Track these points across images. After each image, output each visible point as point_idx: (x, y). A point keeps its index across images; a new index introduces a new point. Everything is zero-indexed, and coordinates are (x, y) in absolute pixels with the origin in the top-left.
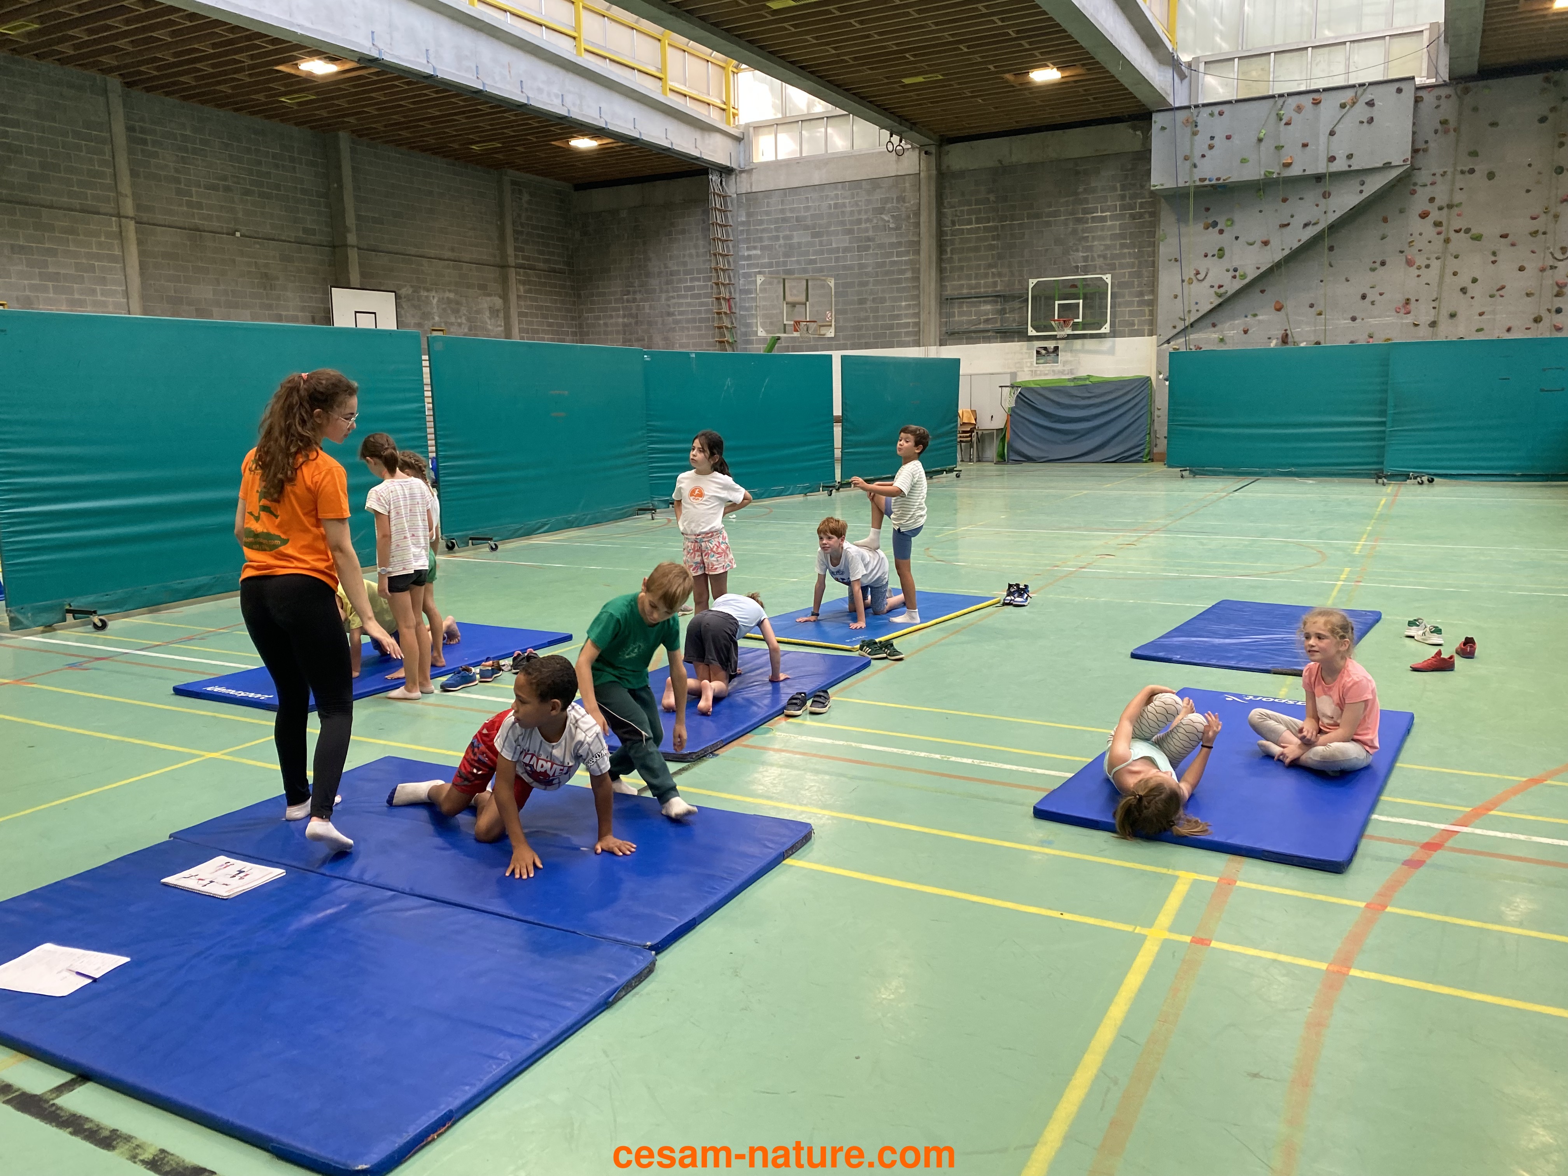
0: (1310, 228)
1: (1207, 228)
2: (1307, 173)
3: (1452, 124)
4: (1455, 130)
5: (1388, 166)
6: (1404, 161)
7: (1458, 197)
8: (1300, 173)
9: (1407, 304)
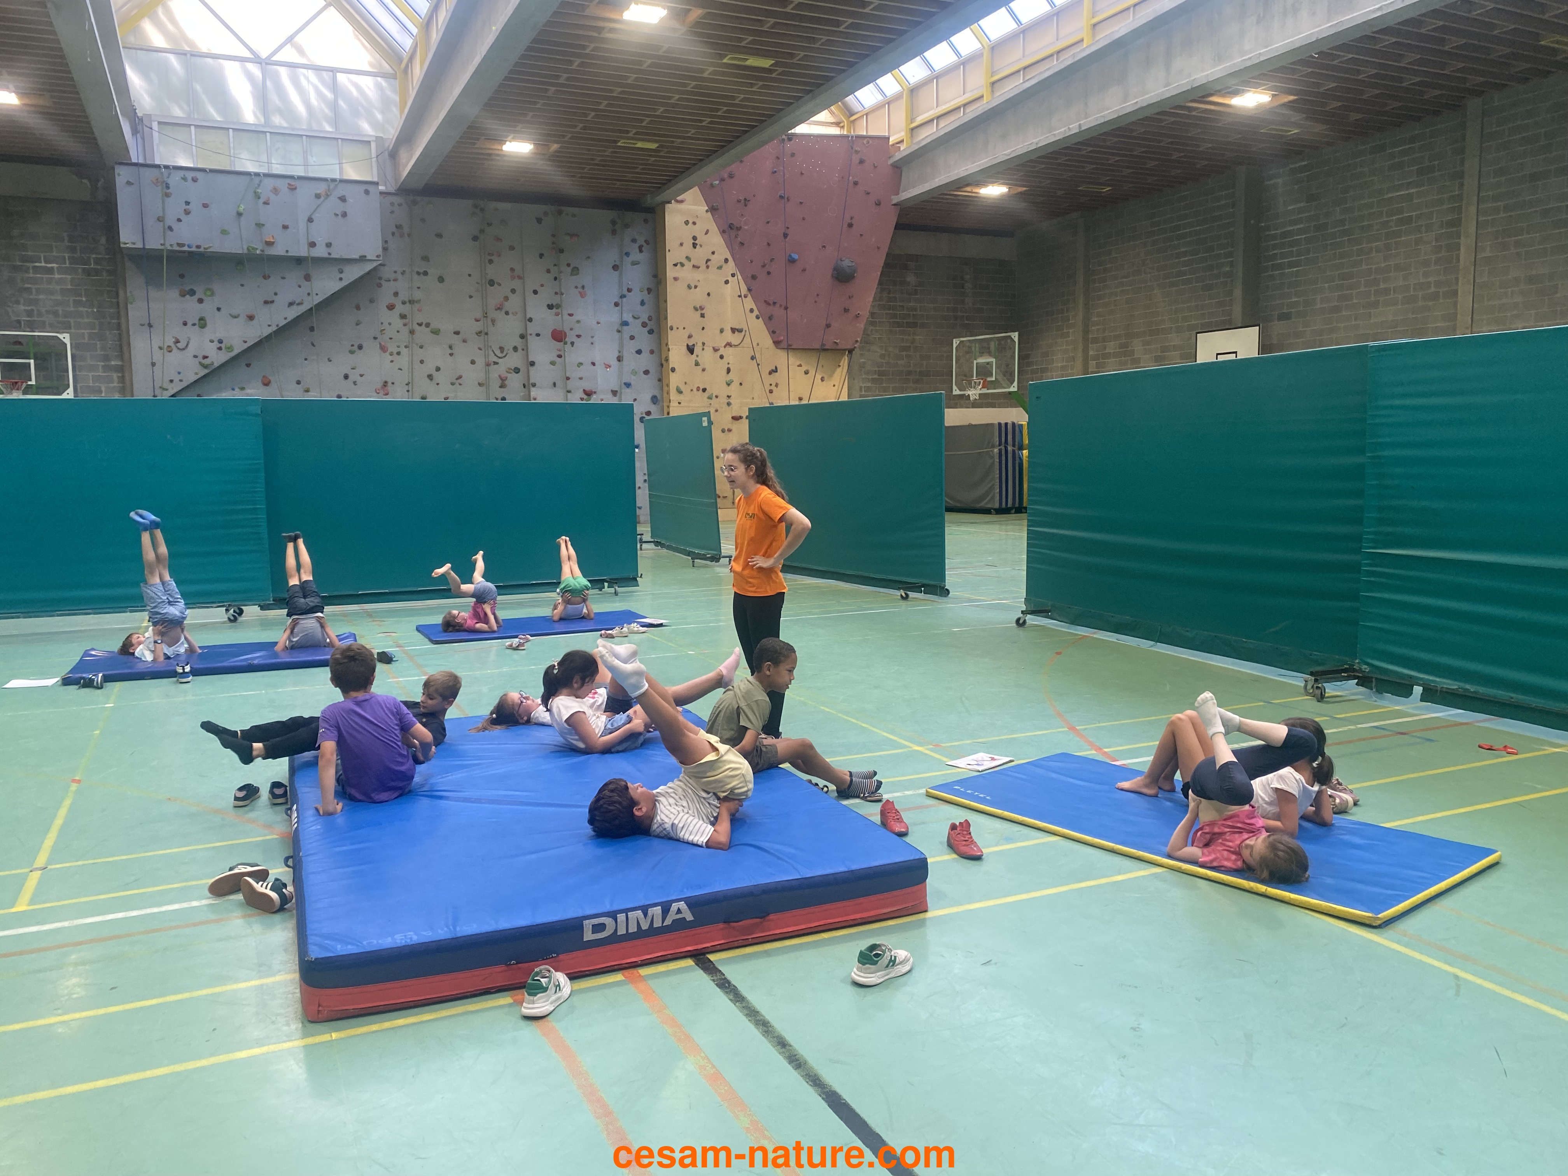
0: (295, 307)
1: (184, 296)
2: (289, 254)
3: (406, 230)
4: (409, 235)
5: (363, 259)
6: (377, 256)
7: (417, 295)
8: (283, 253)
9: (385, 386)
